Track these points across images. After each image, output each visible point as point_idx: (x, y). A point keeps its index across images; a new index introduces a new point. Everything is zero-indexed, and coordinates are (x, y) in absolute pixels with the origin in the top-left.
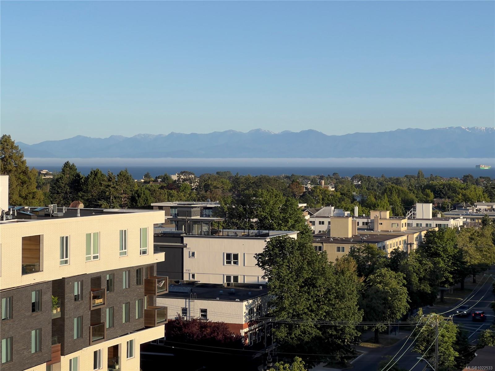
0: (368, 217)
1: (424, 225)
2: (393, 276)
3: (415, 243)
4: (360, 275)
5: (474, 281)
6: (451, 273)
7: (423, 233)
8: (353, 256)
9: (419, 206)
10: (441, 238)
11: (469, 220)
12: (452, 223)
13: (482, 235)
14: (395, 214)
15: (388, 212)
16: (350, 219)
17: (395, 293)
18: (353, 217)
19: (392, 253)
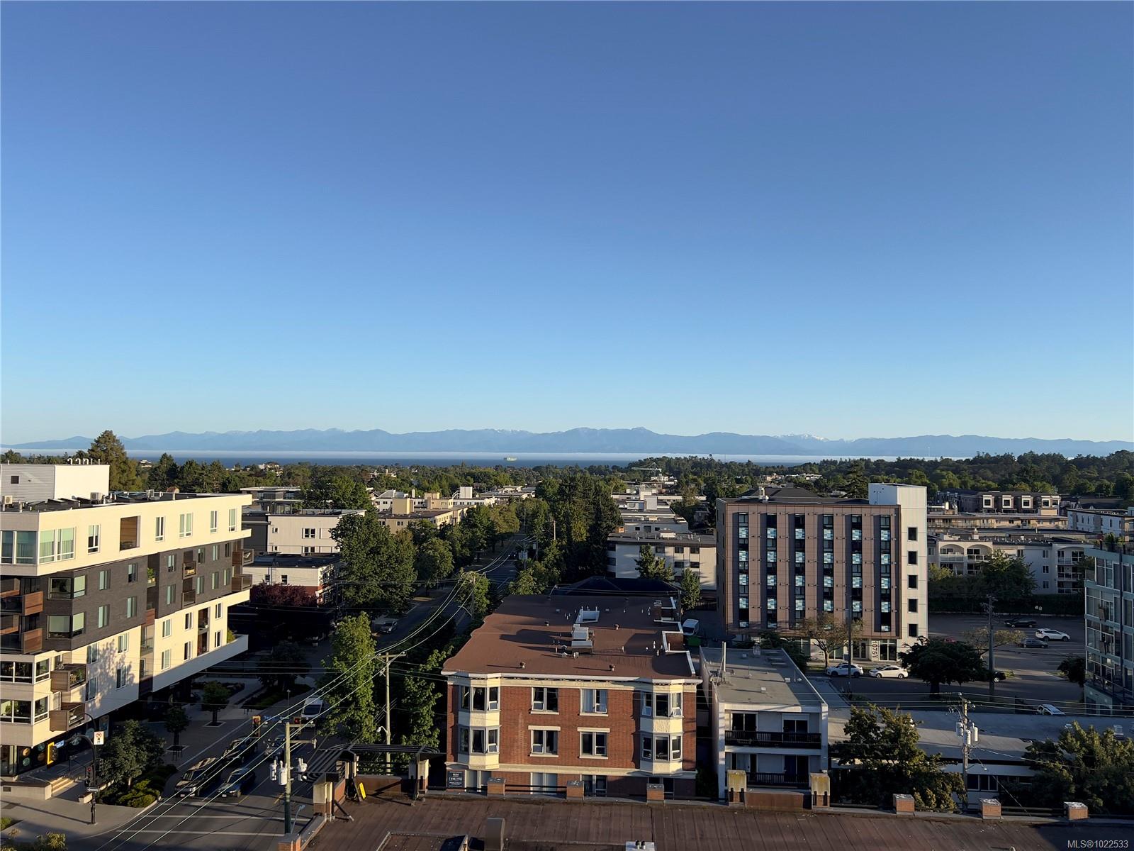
0: (423, 498)
1: (466, 504)
2: (441, 544)
3: (459, 517)
4: (415, 544)
5: (502, 546)
6: (485, 539)
7: (465, 510)
8: (410, 529)
9: (462, 488)
10: (478, 513)
11: (499, 499)
12: (487, 502)
13: (509, 510)
14: (444, 495)
15: (438, 494)
16: (409, 499)
17: (442, 556)
18: (411, 498)
19: (441, 525)
